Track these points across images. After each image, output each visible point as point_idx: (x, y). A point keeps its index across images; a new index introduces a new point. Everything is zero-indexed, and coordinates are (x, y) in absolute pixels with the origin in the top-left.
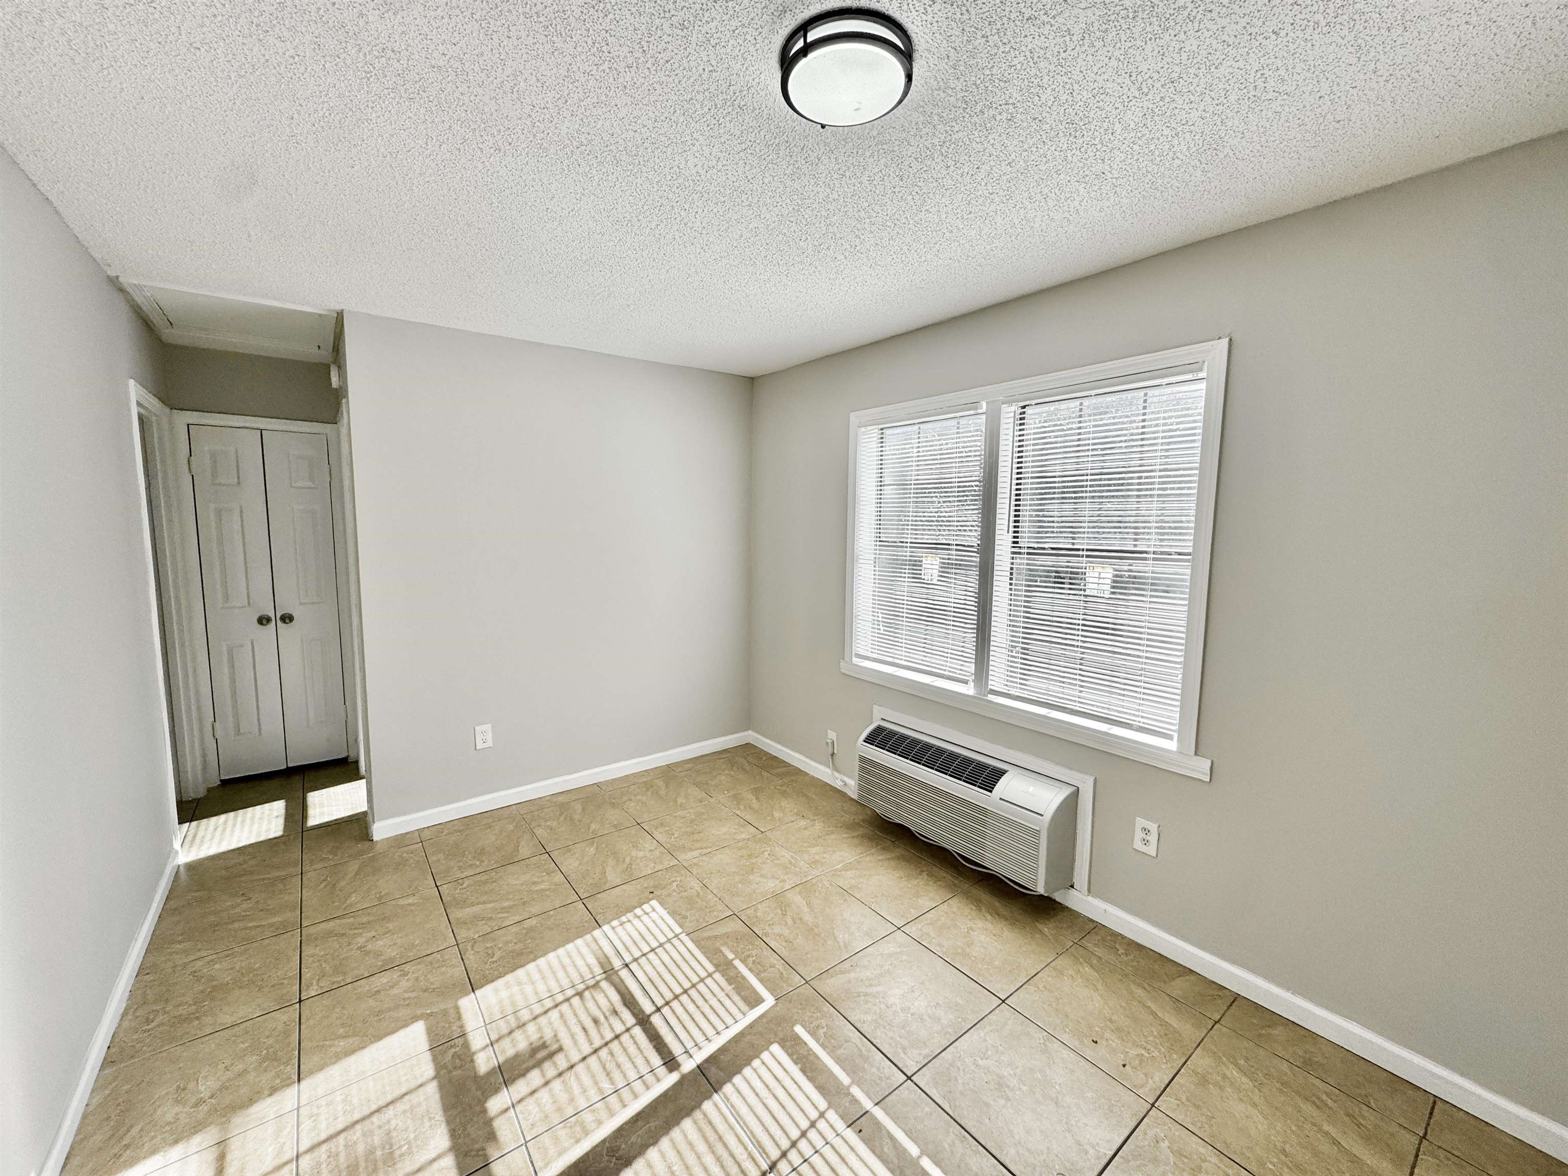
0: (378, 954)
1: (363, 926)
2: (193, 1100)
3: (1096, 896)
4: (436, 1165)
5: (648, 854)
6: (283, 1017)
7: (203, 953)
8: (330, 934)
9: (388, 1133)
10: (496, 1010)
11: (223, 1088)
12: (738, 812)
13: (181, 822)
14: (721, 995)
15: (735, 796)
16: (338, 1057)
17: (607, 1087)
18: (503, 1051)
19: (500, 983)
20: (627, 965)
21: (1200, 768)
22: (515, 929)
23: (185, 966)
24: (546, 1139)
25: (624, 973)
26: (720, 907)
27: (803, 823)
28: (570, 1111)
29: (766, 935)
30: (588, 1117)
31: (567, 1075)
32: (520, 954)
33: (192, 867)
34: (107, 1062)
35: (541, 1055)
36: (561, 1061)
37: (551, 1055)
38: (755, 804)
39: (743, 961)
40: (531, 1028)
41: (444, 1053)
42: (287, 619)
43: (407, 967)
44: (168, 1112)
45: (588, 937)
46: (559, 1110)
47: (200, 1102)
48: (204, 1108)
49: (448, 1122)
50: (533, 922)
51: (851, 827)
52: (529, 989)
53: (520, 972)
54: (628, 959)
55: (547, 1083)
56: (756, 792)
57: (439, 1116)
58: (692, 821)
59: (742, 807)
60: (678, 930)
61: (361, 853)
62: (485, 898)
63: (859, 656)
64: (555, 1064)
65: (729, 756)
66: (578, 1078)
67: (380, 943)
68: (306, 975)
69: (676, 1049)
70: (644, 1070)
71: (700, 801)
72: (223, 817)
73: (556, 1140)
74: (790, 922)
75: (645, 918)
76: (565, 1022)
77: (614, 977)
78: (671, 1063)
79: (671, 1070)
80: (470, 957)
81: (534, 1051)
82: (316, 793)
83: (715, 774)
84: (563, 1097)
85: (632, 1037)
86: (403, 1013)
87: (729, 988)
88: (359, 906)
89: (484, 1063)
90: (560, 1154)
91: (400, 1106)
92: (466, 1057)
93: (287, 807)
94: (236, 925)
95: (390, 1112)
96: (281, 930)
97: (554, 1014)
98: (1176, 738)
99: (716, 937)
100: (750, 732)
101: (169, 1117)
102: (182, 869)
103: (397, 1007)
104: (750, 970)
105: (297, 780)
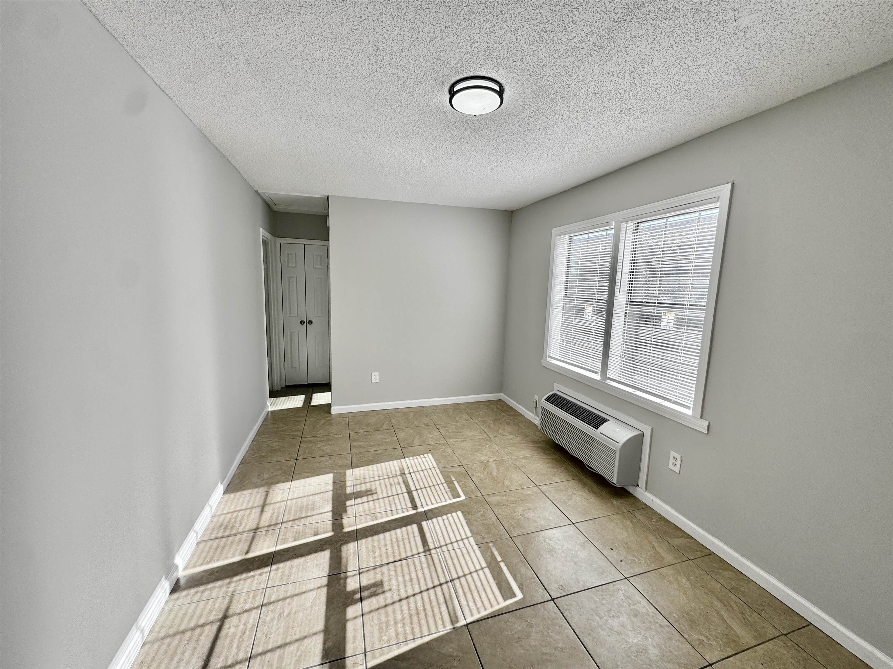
0: (324, 451)
1: (321, 441)
2: (262, 479)
3: (649, 492)
4: (326, 514)
5: (434, 437)
6: (291, 462)
7: (271, 439)
8: (310, 441)
9: (314, 502)
10: (358, 476)
11: (270, 478)
12: (482, 428)
13: (270, 397)
14: (443, 491)
15: (483, 421)
16: (304, 478)
17: (389, 508)
18: (356, 489)
19: (362, 468)
20: (410, 473)
21: (702, 425)
22: (373, 453)
23: (266, 442)
24: (362, 517)
25: (408, 476)
26: (457, 461)
27: (511, 437)
28: (373, 512)
29: (473, 475)
30: (379, 515)
31: (376, 501)
32: (372, 461)
33: (272, 412)
34: (241, 463)
35: (368, 493)
36: (375, 497)
37: (372, 494)
38: (492, 426)
39: (458, 482)
40: (368, 484)
41: (337, 485)
42: (310, 322)
43: (332, 457)
44: (255, 480)
45: (399, 461)
46: (370, 510)
47: (263, 480)
48: (264, 482)
49: (333, 504)
50: (380, 452)
51: (534, 442)
52: (371, 473)
53: (370, 467)
54: (411, 471)
55: (368, 502)
56: (495, 421)
57: (330, 502)
58: (459, 428)
59: (485, 426)
60: (435, 465)
61: (327, 417)
62: (365, 440)
63: (550, 357)
64: (373, 497)
65: (487, 403)
66: (379, 503)
67: (325, 447)
68: (300, 452)
69: (418, 504)
70: (404, 507)
71: (466, 420)
72: (284, 398)
73: (366, 518)
74: (486, 473)
75: (424, 459)
76: (381, 486)
77: (404, 476)
78: (415, 507)
79: (414, 509)
80: (354, 458)
81: (367, 491)
82: (316, 394)
83: (478, 410)
84: (372, 507)
85: (403, 496)
86: (327, 470)
87: (448, 490)
88: (321, 435)
89: (349, 490)
90: (365, 522)
91: (319, 496)
92: (344, 487)
93: (305, 398)
94: (282, 433)
95: (316, 496)
96: (297, 437)
97: (378, 483)
98: (691, 409)
99: (450, 472)
100: (502, 394)
101: (255, 481)
102: (270, 413)
103: (326, 468)
104: (460, 486)
105: (311, 389)
